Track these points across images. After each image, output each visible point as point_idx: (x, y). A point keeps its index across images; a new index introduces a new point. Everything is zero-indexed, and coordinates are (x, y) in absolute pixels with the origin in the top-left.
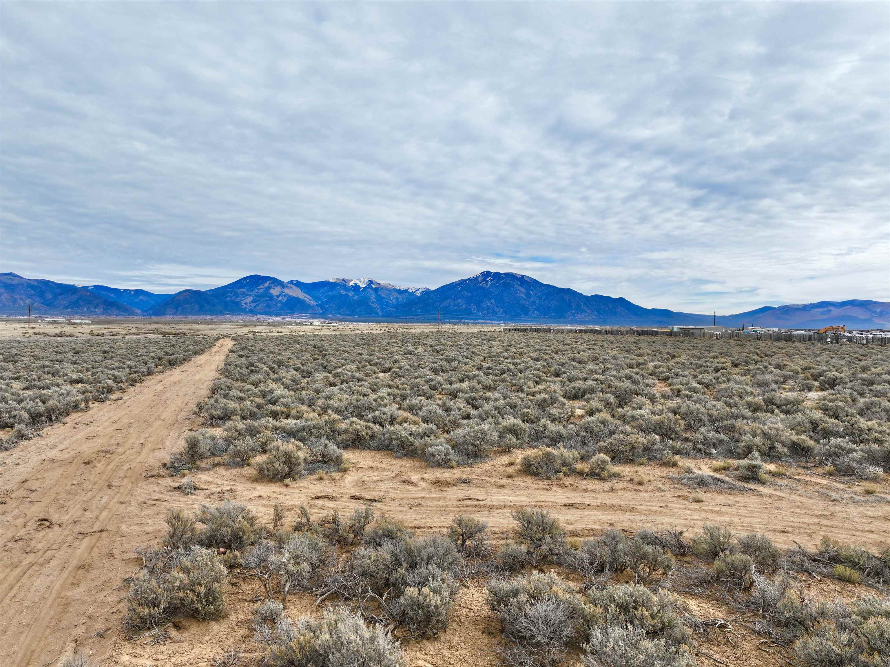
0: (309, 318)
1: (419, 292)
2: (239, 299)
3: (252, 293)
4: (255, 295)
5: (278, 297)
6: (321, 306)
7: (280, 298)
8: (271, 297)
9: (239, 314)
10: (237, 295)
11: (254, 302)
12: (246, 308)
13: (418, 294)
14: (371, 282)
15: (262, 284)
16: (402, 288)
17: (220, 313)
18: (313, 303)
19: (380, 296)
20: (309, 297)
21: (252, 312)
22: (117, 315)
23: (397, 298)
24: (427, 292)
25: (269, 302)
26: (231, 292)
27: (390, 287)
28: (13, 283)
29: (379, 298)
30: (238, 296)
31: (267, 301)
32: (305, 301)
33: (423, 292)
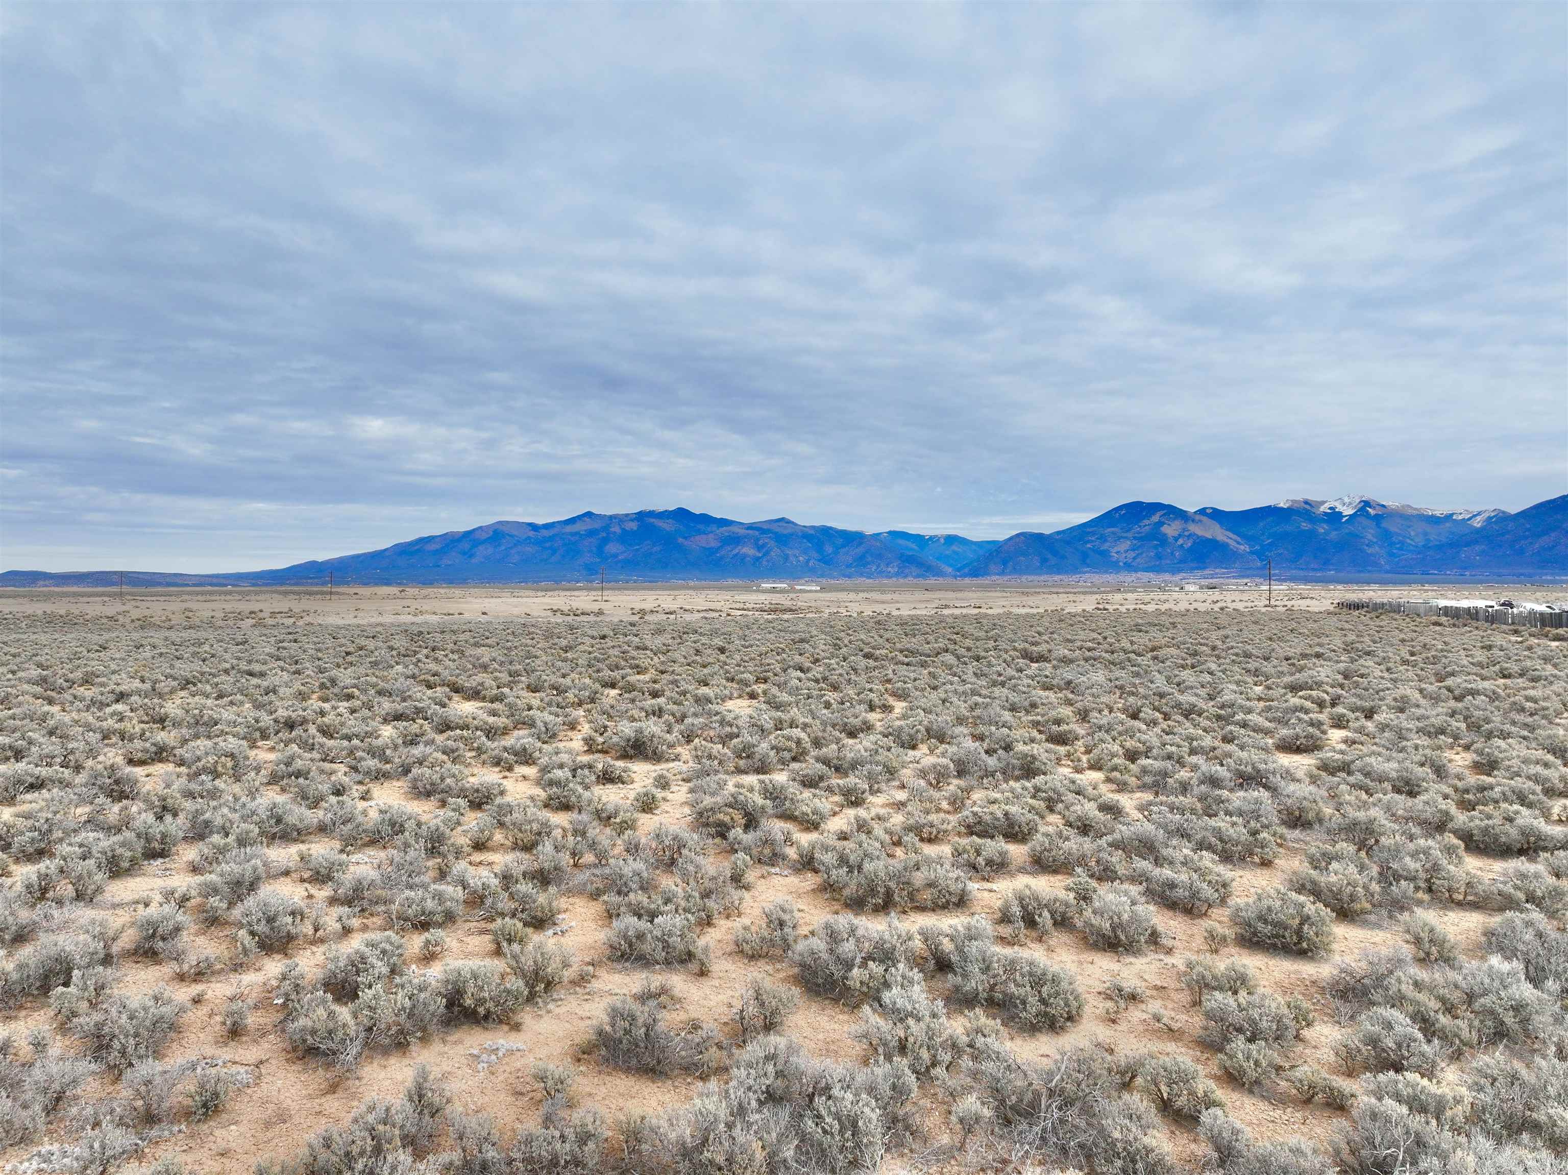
1: (1479, 518)
2: (1105, 546)
3: (1129, 535)
4: (1135, 538)
5: (1176, 539)
6: (1260, 555)
7: (1180, 541)
8: (1163, 540)
9: (1106, 572)
10: (1103, 539)
11: (1133, 550)
12: (1117, 562)
13: (1477, 523)
14: (1367, 503)
15: (1148, 516)
16: (1438, 513)
17: (1075, 570)
18: (1244, 548)
19: (1386, 531)
20: (1235, 537)
21: (1130, 567)
22: (918, 576)
23: (1426, 534)
24: (1501, 519)
25: (1160, 550)
26: (1093, 533)
27: (1410, 511)
28: (786, 532)
29: (1386, 536)
30: (1106, 541)
31: (1156, 547)
32: (1227, 545)
33: (1490, 518)
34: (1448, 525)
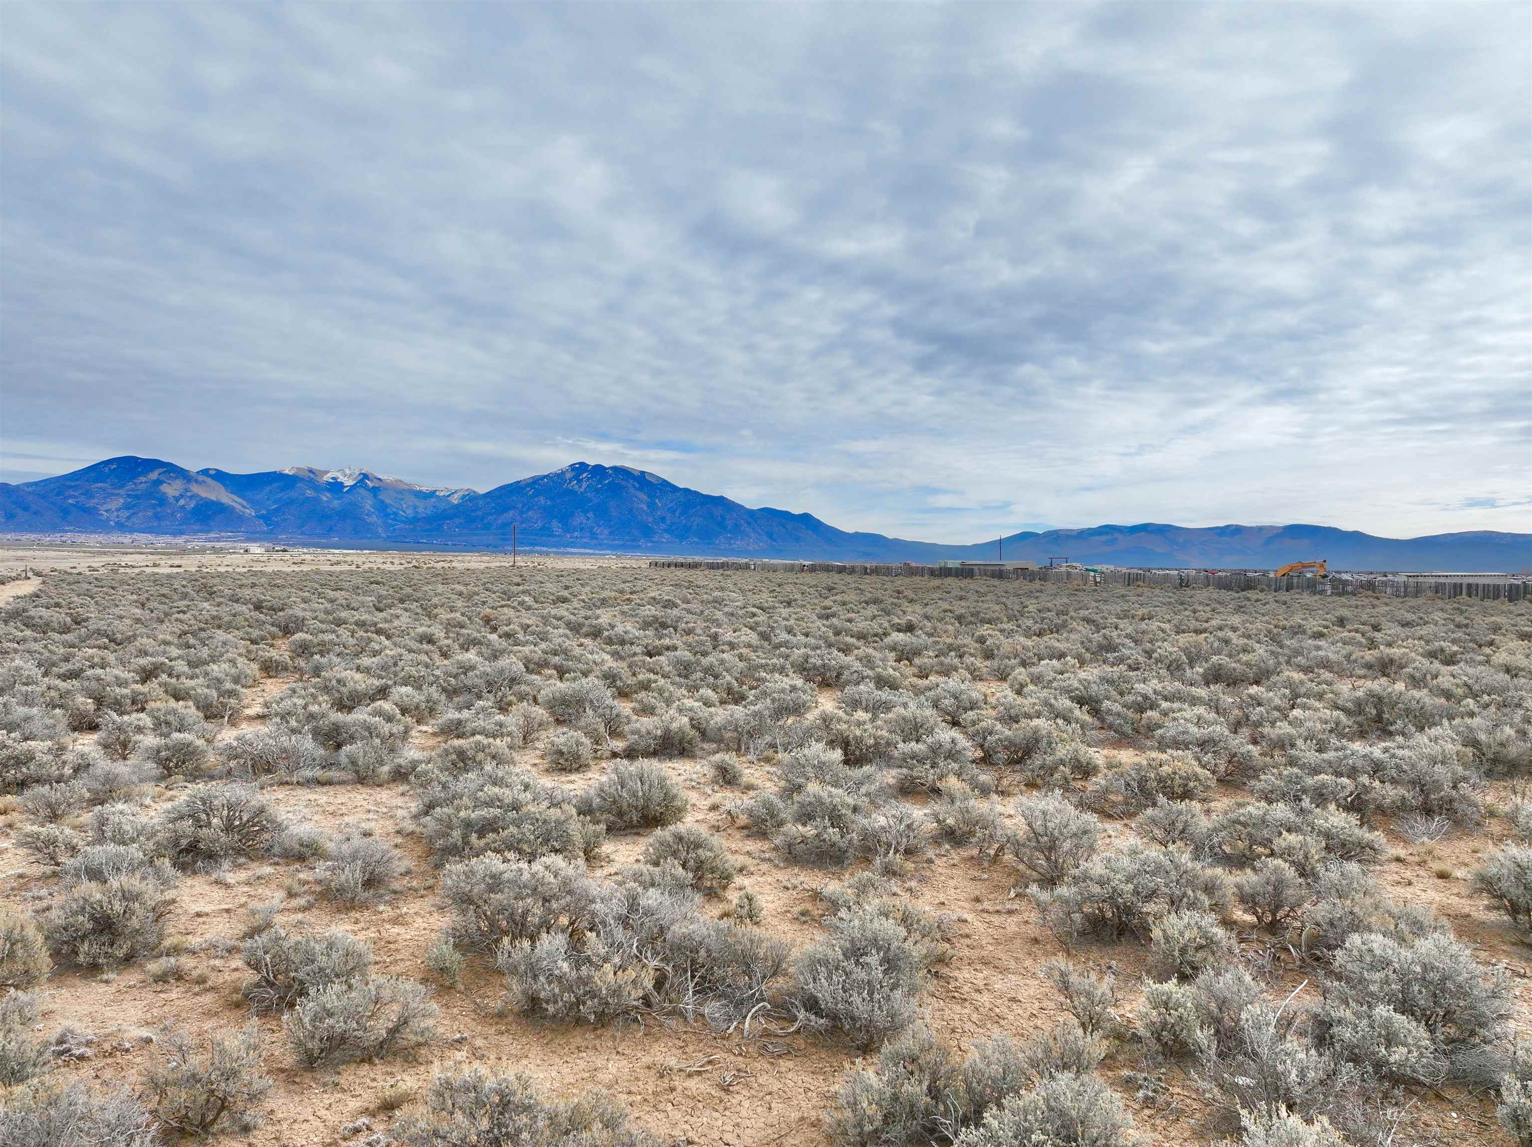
0: (242, 541)
1: (456, 496)
2: (92, 503)
3: (122, 492)
4: (129, 496)
5: (177, 499)
6: (266, 519)
7: (182, 502)
8: (163, 501)
9: (94, 532)
10: (89, 494)
11: (128, 509)
12: (108, 520)
13: (455, 500)
14: (365, 476)
15: (145, 473)
16: (424, 489)
17: (54, 528)
18: (250, 512)
19: (382, 502)
20: (239, 500)
21: (121, 527)
23: (415, 507)
24: (471, 498)
25: (159, 509)
26: (76, 488)
27: (402, 486)
29: (382, 507)
30: (92, 497)
31: (153, 506)
32: (233, 508)
33: (464, 496)
34: (433, 500)
